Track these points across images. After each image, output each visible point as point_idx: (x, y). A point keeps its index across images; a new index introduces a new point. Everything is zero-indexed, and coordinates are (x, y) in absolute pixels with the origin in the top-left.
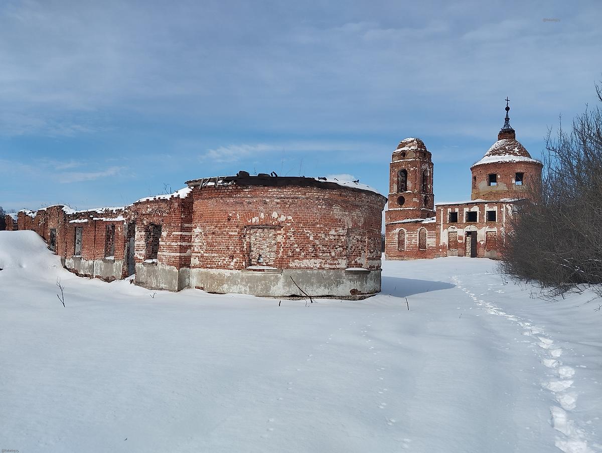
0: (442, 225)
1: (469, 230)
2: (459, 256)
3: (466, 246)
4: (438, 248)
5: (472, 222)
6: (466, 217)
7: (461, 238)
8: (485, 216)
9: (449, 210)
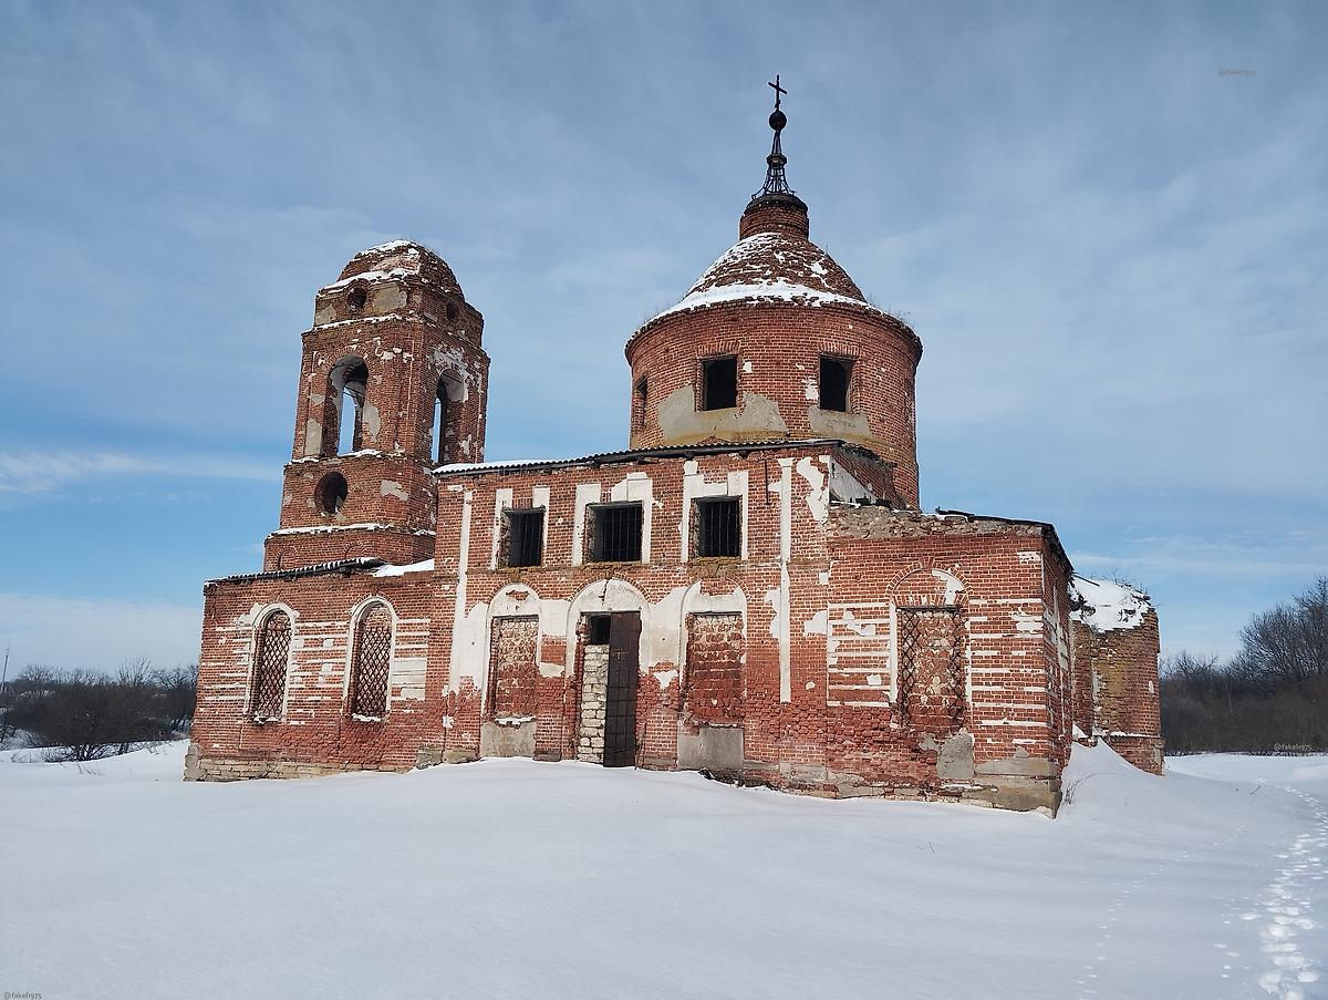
0: (464, 580)
1: (597, 607)
2: (541, 754)
3: (578, 700)
4: (436, 705)
5: (616, 564)
6: (588, 535)
7: (555, 651)
8: (684, 528)
9: (505, 497)
